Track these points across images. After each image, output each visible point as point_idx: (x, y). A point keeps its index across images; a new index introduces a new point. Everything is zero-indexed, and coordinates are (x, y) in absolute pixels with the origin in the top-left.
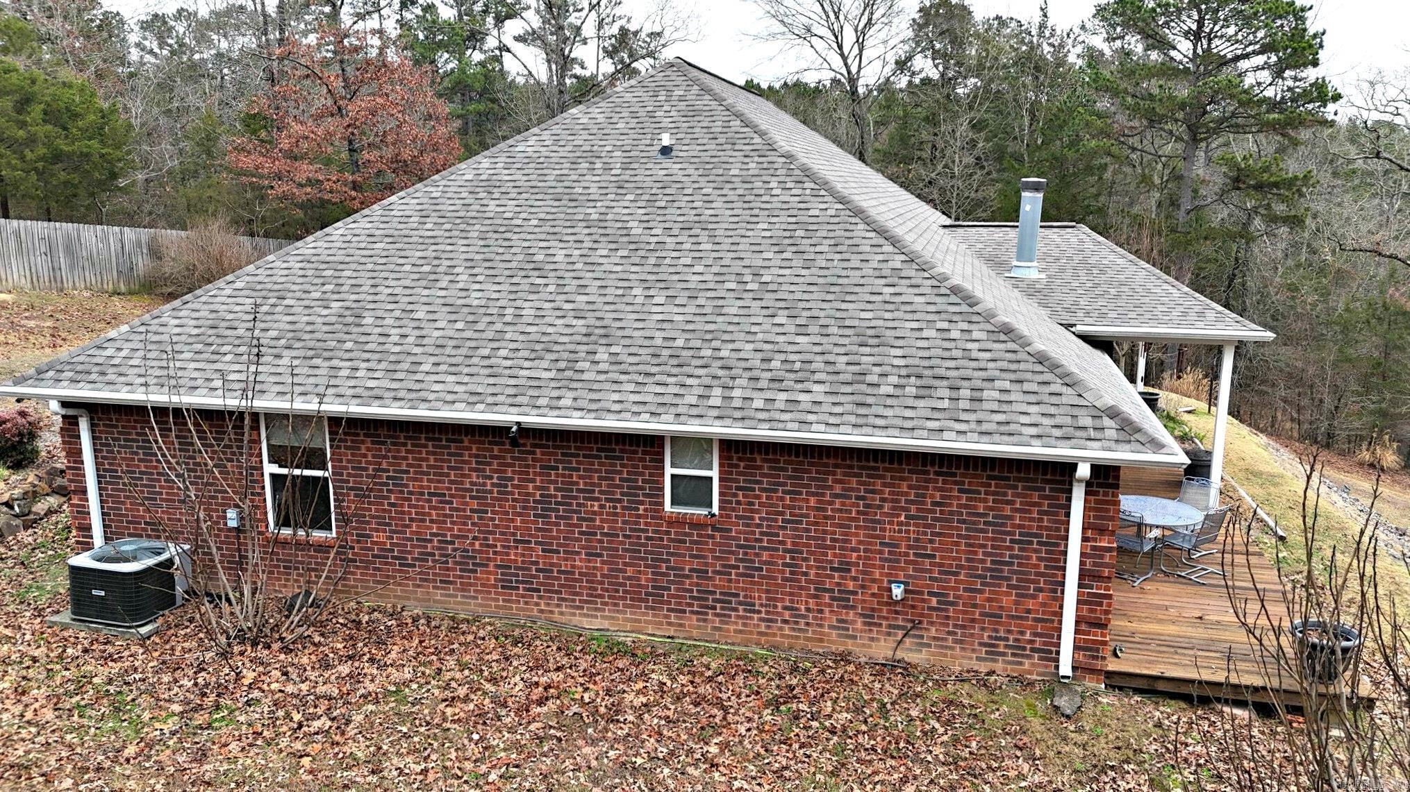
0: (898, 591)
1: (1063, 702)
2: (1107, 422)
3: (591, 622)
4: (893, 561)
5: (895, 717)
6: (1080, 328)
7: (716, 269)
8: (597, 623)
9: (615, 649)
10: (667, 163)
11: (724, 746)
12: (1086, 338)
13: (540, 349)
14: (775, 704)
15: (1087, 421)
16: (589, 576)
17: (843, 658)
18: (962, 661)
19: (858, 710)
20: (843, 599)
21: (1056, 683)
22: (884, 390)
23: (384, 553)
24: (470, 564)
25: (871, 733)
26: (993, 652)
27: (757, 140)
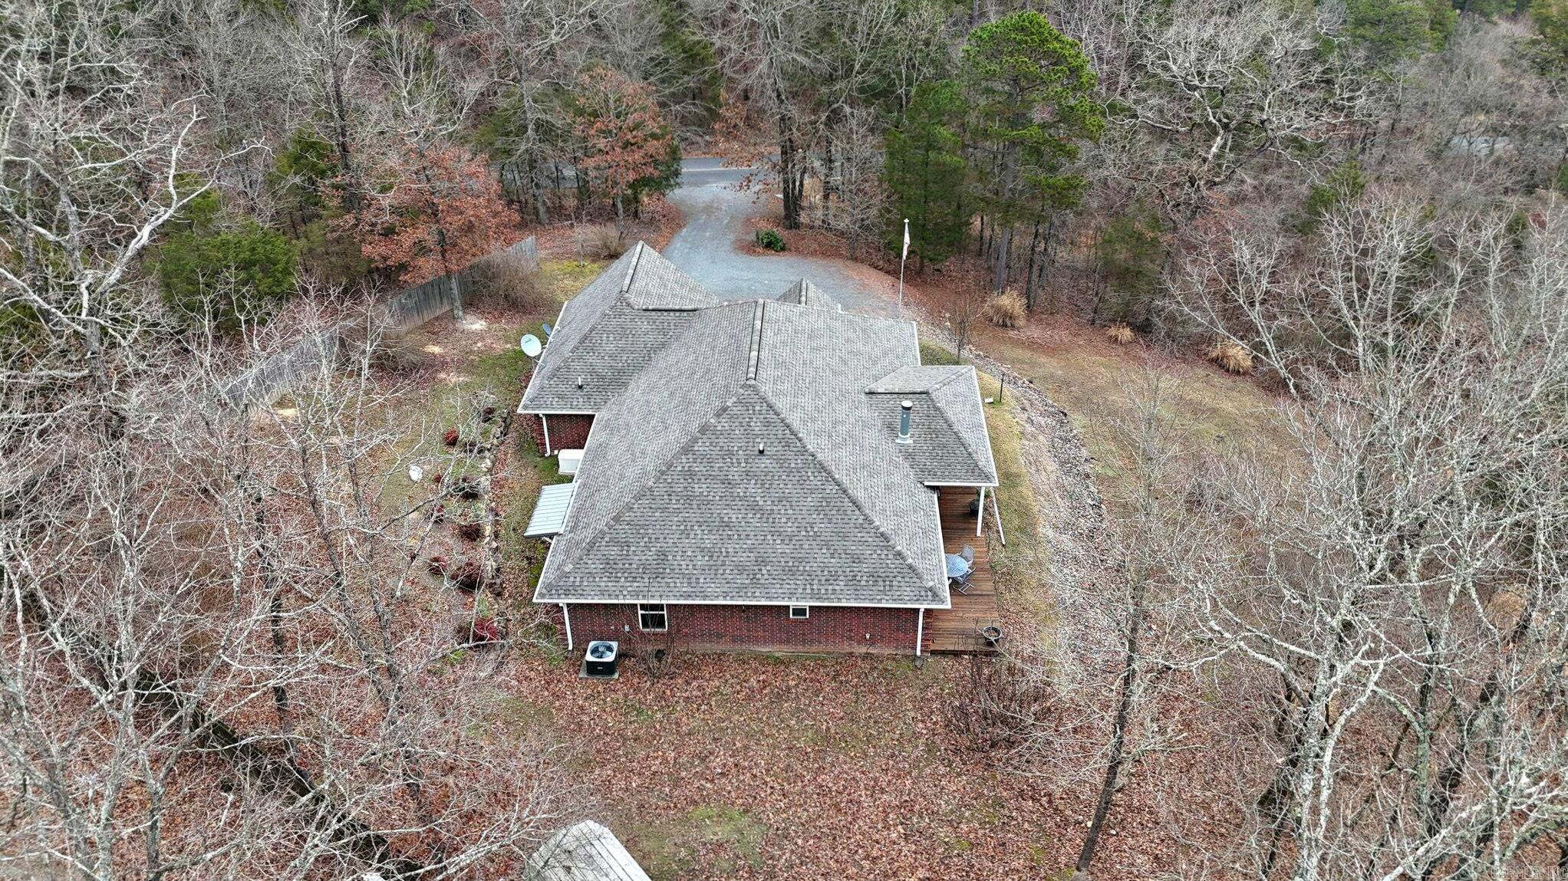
0: (868, 637)
1: (917, 663)
2: (929, 593)
3: (765, 649)
4: (866, 628)
5: (870, 678)
6: (926, 483)
7: (796, 525)
8: (767, 650)
9: (779, 661)
10: (764, 459)
11: (824, 697)
12: (928, 487)
13: (741, 569)
14: (834, 678)
15: (923, 593)
16: (764, 637)
17: (851, 654)
18: (887, 652)
19: (859, 677)
20: (850, 638)
21: (915, 658)
22: (863, 583)
23: (686, 635)
24: (719, 636)
25: (864, 686)
26: (897, 648)
27: (798, 444)
